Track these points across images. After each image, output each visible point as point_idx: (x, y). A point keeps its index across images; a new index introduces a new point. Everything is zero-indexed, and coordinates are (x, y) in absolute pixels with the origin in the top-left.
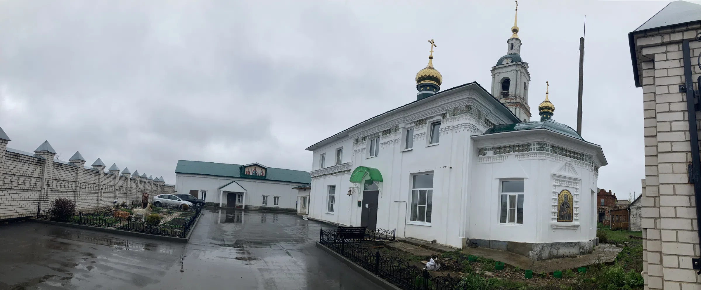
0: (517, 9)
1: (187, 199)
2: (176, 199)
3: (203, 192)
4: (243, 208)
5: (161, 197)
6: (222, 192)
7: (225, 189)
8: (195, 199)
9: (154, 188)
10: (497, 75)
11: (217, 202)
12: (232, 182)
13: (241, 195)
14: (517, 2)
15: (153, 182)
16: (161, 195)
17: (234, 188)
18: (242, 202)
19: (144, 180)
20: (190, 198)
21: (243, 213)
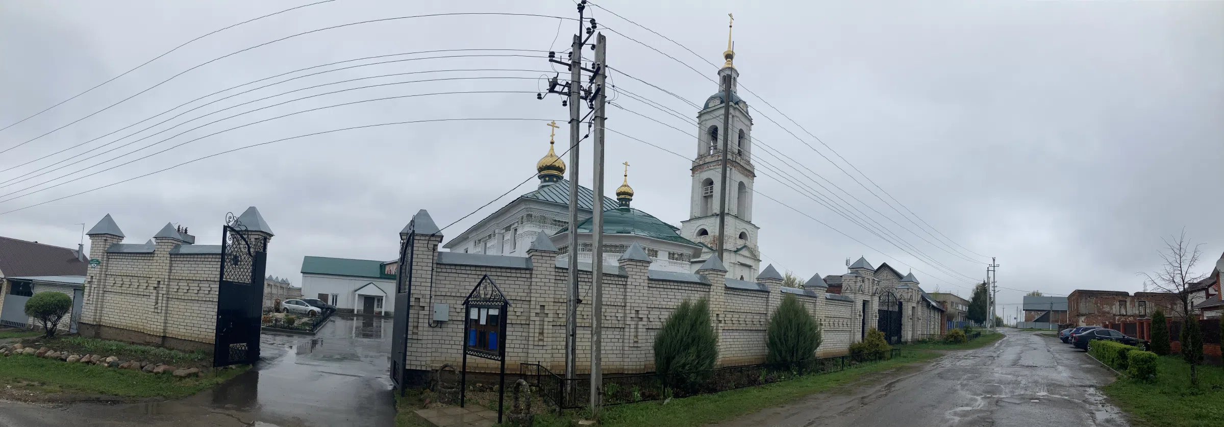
0: (732, 25)
1: (315, 305)
2: (302, 304)
3: (333, 296)
4: (383, 314)
5: (288, 302)
6: (357, 296)
7: (360, 292)
8: (324, 305)
9: (280, 292)
10: (704, 123)
11: (351, 308)
12: (370, 283)
13: (380, 299)
14: (733, 15)
15: (279, 285)
16: (288, 300)
17: (371, 290)
18: (381, 307)
19: (271, 283)
20: (319, 303)
21: (383, 321)
